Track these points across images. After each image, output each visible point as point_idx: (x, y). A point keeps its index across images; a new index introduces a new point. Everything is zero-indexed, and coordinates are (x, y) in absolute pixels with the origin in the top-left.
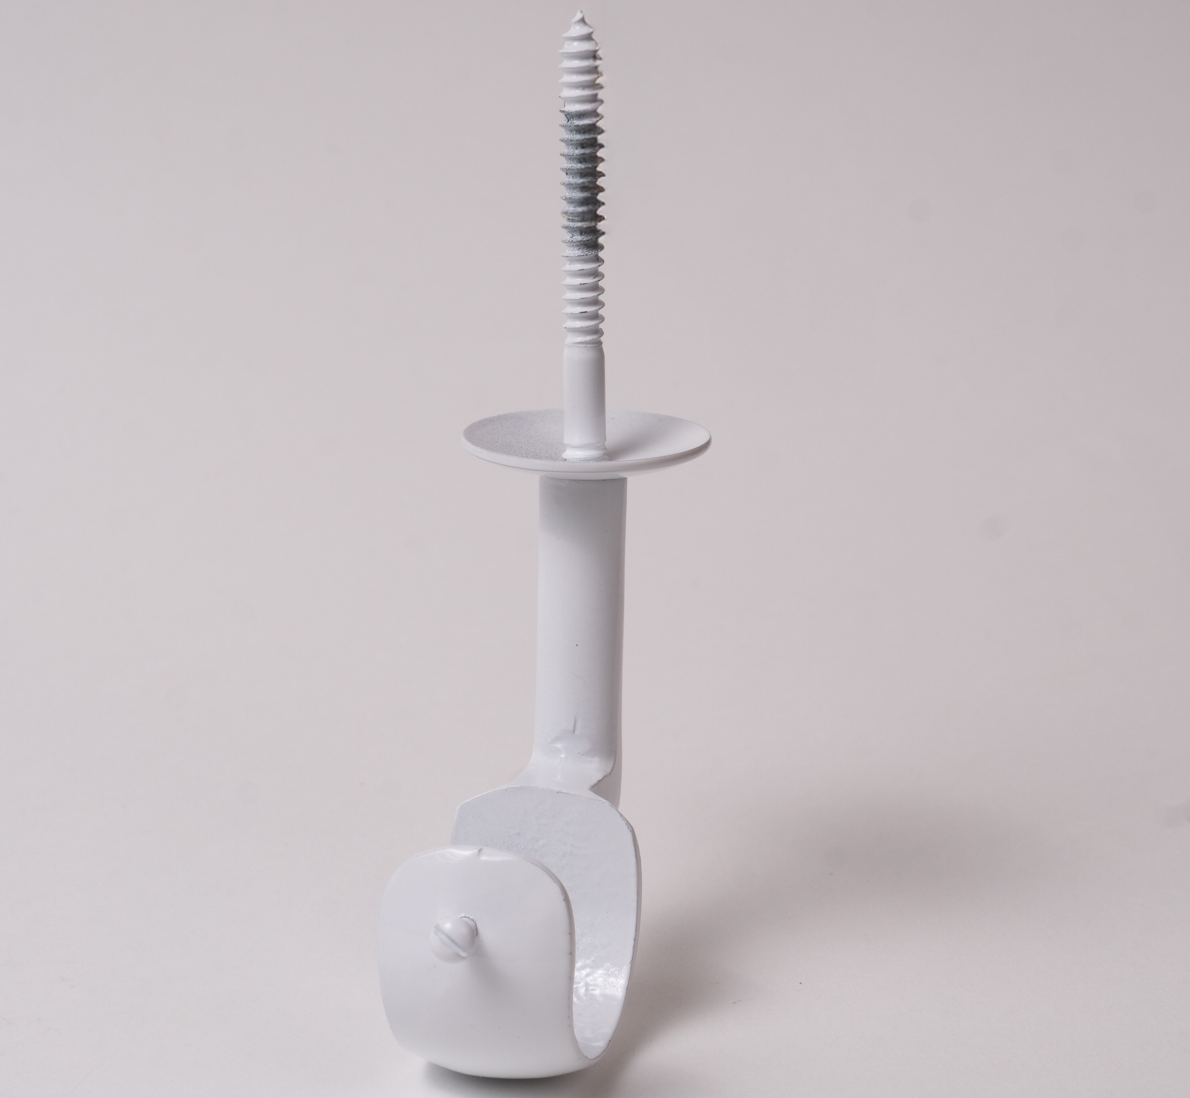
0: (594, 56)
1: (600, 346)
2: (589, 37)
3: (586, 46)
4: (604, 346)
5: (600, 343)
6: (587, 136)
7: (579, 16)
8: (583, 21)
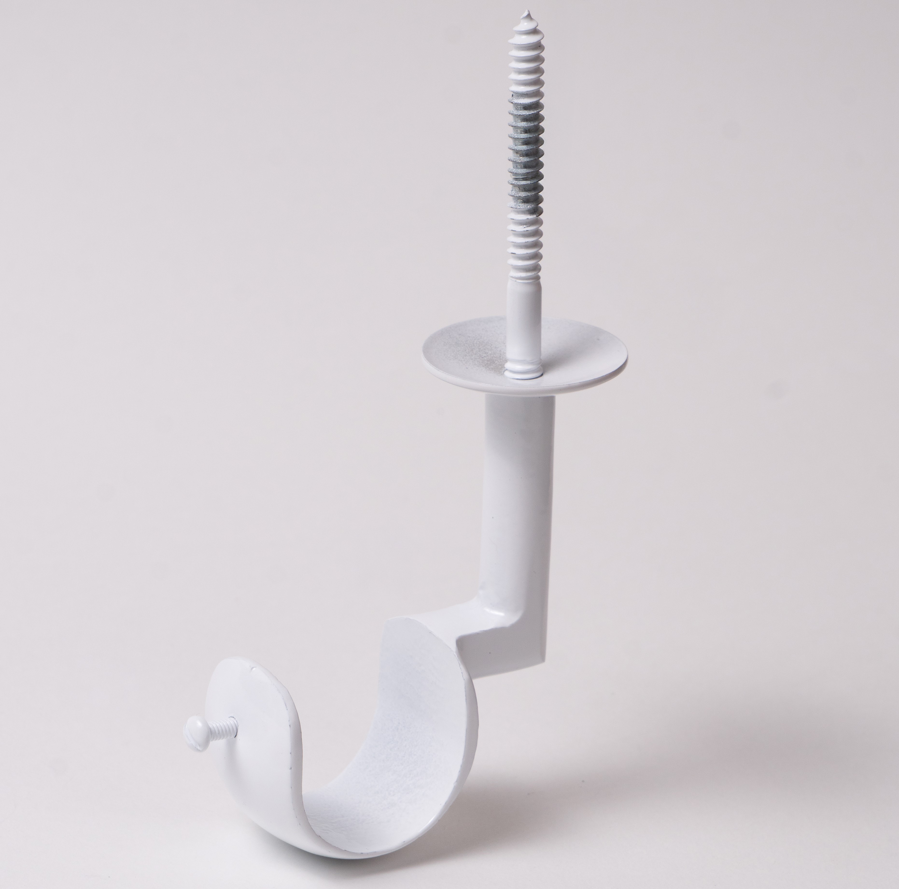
0: (538, 46)
1: (539, 281)
2: (535, 31)
3: (533, 39)
4: (542, 281)
5: (538, 278)
6: (532, 112)
7: (526, 14)
8: (529, 16)
